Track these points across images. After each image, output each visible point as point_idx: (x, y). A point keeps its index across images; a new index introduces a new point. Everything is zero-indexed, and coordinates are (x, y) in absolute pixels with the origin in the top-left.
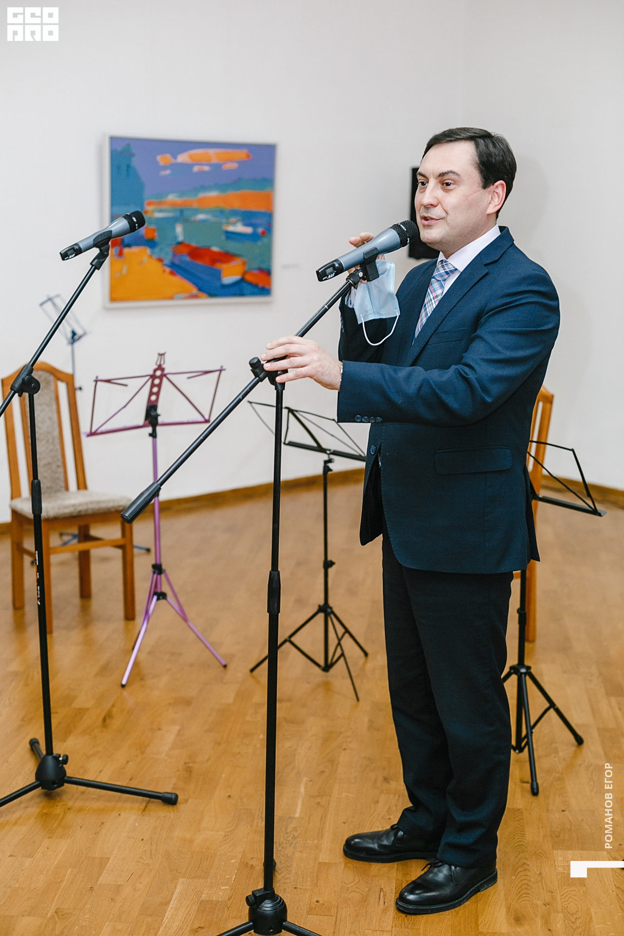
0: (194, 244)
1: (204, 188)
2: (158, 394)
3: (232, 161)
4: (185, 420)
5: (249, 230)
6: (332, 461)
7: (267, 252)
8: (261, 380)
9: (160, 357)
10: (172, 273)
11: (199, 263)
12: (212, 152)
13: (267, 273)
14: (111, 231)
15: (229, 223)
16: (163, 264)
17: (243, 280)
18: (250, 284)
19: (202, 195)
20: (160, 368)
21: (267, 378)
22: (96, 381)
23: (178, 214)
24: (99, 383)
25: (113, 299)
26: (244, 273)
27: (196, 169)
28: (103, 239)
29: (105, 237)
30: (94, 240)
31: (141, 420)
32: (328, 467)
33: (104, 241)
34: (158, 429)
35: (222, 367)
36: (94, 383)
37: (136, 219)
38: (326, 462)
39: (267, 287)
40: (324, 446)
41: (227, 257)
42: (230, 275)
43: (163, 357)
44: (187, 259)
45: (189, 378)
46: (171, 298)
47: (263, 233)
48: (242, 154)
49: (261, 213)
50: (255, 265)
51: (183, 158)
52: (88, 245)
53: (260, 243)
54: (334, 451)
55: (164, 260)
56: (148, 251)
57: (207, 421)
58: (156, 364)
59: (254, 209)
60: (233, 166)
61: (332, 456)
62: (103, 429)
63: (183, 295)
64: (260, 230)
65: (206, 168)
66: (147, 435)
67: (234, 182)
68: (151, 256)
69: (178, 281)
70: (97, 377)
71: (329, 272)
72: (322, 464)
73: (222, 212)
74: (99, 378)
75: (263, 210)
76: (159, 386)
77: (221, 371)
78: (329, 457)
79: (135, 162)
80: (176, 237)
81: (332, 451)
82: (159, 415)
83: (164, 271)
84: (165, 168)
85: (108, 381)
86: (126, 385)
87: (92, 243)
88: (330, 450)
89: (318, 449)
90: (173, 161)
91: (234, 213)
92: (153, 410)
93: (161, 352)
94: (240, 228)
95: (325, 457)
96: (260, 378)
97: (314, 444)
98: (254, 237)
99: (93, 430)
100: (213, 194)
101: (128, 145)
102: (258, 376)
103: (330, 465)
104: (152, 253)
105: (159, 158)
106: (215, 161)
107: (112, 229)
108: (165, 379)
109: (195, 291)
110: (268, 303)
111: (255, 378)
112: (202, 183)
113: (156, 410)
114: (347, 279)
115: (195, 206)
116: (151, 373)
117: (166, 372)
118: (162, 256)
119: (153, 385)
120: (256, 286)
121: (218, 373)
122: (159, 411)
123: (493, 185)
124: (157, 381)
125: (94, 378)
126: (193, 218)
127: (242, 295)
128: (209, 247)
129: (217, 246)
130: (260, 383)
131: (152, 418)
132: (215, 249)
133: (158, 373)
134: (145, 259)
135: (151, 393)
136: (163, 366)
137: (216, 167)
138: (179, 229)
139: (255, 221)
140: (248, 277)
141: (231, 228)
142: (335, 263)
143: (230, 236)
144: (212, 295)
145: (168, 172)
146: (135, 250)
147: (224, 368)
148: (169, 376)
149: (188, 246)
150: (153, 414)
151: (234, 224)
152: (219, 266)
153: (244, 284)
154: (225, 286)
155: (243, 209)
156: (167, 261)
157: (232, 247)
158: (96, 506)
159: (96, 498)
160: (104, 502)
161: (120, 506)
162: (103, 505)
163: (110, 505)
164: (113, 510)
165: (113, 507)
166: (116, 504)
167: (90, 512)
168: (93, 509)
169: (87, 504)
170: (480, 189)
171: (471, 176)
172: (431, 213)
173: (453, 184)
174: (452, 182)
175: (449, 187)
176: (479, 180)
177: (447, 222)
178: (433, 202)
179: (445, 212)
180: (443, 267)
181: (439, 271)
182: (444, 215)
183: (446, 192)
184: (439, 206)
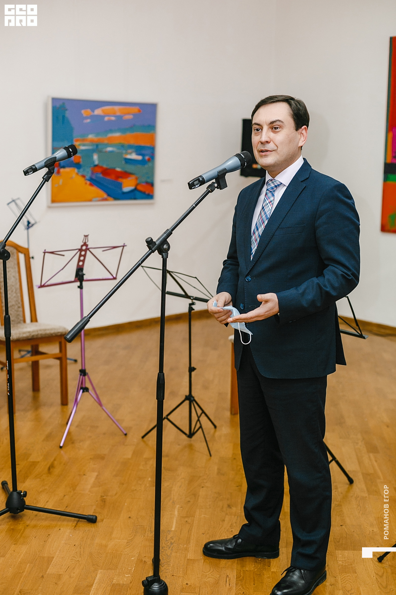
0: (105, 166)
1: (111, 131)
2: (83, 261)
3: (129, 114)
4: (101, 278)
5: (140, 158)
6: (195, 304)
7: (151, 172)
8: (153, 252)
9: (85, 238)
10: (91, 185)
11: (108, 178)
12: (116, 108)
13: (151, 185)
14: (56, 157)
15: (127, 154)
16: (85, 179)
17: (136, 189)
18: (140, 191)
19: (110, 135)
20: (85, 244)
21: (157, 250)
22: (45, 253)
23: (95, 147)
24: (46, 254)
25: (53, 201)
26: (137, 185)
27: (106, 119)
28: (50, 162)
29: (52, 161)
30: (45, 163)
31: (73, 278)
32: (192, 307)
33: (51, 164)
34: (84, 283)
35: (124, 244)
36: (43, 254)
37: (72, 150)
38: (190, 305)
39: (151, 194)
40: (189, 294)
41: (126, 174)
42: (128, 186)
43: (87, 237)
44: (101, 176)
45: (103, 251)
46: (90, 200)
47: (149, 160)
48: (135, 109)
49: (147, 147)
50: (144, 180)
51: (98, 112)
52: (41, 166)
53: (146, 166)
54: (196, 297)
55: (86, 177)
56: (76, 170)
57: (115, 278)
58: (83, 242)
59: (142, 144)
60: (131, 117)
61: (194, 301)
62: (49, 283)
63: (98, 199)
64: (147, 158)
65: (113, 118)
66: (77, 287)
67: (131, 127)
68: (77, 174)
69: (95, 190)
70: (45, 250)
71: (196, 183)
72: (188, 306)
73: (123, 146)
74: (47, 251)
75: (148, 145)
76: (85, 256)
77: (123, 246)
78: (192, 301)
79: (68, 114)
80: (94, 162)
81: (194, 298)
82: (85, 274)
83: (86, 183)
84: (86, 118)
85: (52, 253)
86: (64, 255)
87: (44, 165)
88: (193, 297)
89: (185, 296)
90: (92, 114)
91: (130, 147)
92: (80, 271)
93: (86, 234)
94: (134, 156)
95: (190, 301)
96: (152, 250)
97: (183, 293)
98: (143, 162)
99: (43, 284)
100: (117, 134)
101: (64, 104)
102: (151, 249)
103: (193, 306)
104: (78, 172)
105: (83, 112)
106: (118, 114)
107: (56, 156)
108: (88, 252)
109: (105, 196)
110: (152, 204)
111: (149, 251)
112: (110, 127)
113: (82, 271)
114: (207, 188)
115: (106, 142)
116: (79, 247)
117: (89, 247)
118: (85, 174)
119: (80, 256)
120: (144, 193)
121: (122, 248)
122: (84, 272)
123: (301, 128)
124: (83, 253)
125: (43, 251)
126: (104, 150)
127: (135, 199)
128: (115, 168)
129: (119, 168)
130: (152, 253)
131: (80, 276)
132: (118, 169)
133: (84, 248)
134: (74, 175)
135: (79, 261)
136: (87, 243)
137: (119, 118)
138: (95, 157)
139: (143, 152)
140: (139, 188)
141: (129, 157)
142: (199, 178)
143: (128, 161)
144: (116, 198)
145: (89, 121)
146: (68, 170)
147: (125, 245)
148: (91, 250)
149: (101, 167)
150: (80, 273)
151: (130, 153)
152: (120, 180)
153: (137, 193)
154: (124, 193)
155: (136, 144)
156: (88, 177)
157: (129, 168)
158: (43, 333)
159: (43, 327)
160: (48, 330)
161: (59, 332)
162: (48, 332)
163: (52, 332)
164: (54, 335)
165: (54, 333)
166: (56, 331)
167: (39, 336)
168: (41, 334)
169: (37, 331)
170: (295, 131)
171: (289, 123)
172: (267, 147)
173: (279, 128)
174: (279, 127)
175: (277, 130)
176: (294, 125)
177: (277, 152)
178: (268, 140)
179: (276, 146)
180: (273, 183)
181: (271, 186)
182: (276, 148)
183: (275, 133)
184: (272, 143)
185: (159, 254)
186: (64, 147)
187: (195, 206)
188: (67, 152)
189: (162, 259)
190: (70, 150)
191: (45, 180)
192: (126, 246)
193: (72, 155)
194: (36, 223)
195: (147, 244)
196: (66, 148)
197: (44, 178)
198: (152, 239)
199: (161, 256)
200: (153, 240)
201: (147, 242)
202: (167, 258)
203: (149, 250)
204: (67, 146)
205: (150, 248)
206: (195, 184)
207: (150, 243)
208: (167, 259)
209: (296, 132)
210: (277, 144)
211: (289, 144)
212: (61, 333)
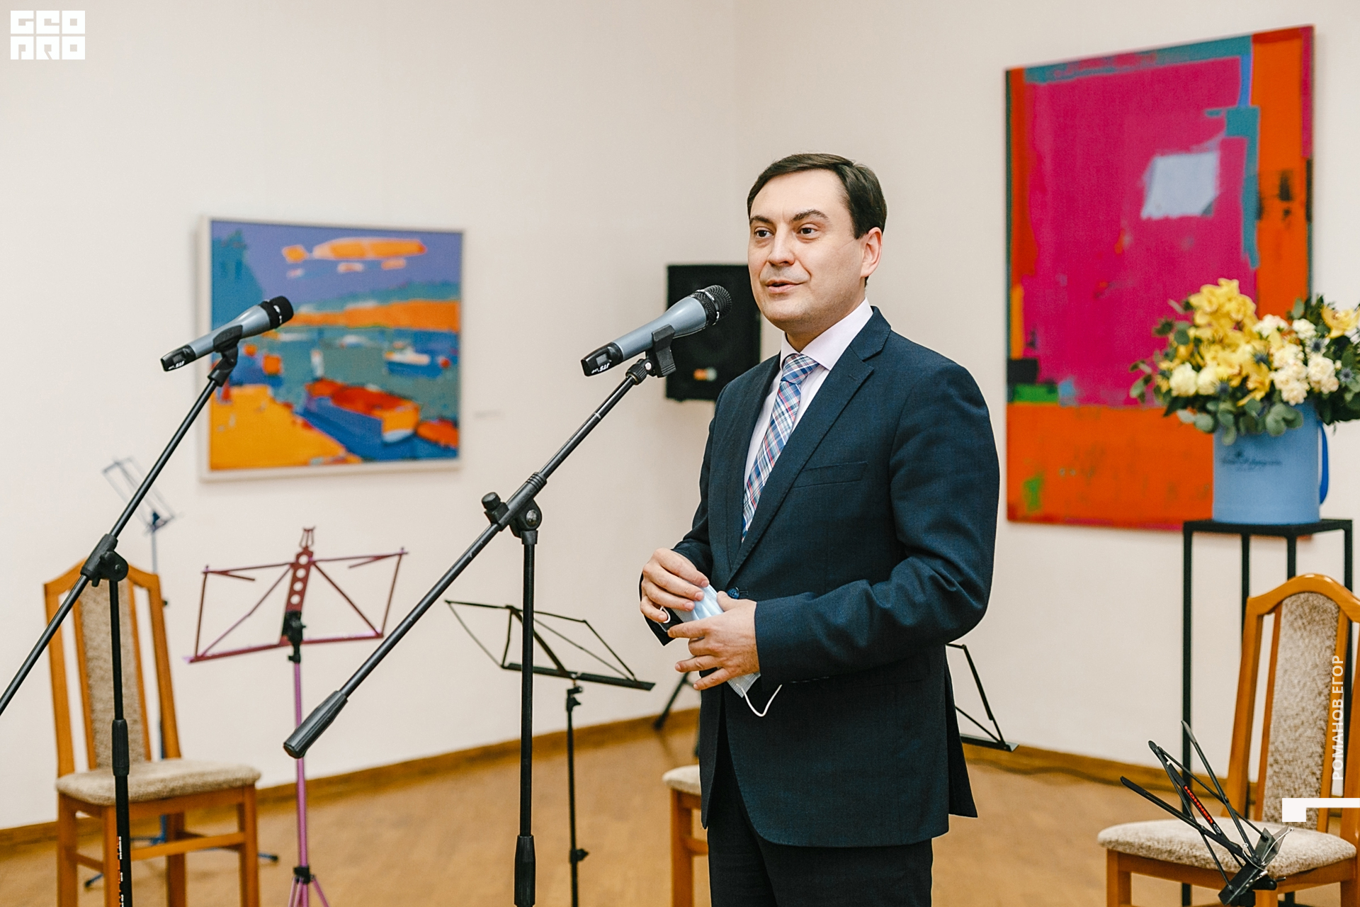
0: (340, 380)
1: (354, 297)
2: (302, 594)
3: (396, 255)
4: (345, 635)
5: (423, 359)
6: (580, 690)
7: (453, 394)
8: (501, 528)
9: (306, 534)
10: (307, 425)
11: (347, 409)
12: (366, 242)
13: (453, 424)
14: (241, 326)
15: (393, 350)
16: (292, 412)
17: (415, 435)
18: (427, 441)
19: (351, 306)
20: (306, 551)
21: (508, 526)
22: (206, 573)
23: (315, 335)
24: (210, 576)
25: (214, 467)
26: (418, 425)
27: (342, 268)
28: (228, 338)
29: (232, 335)
30: (215, 340)
31: (275, 635)
32: (574, 699)
33: (231, 341)
34: (304, 649)
35: (403, 549)
36: (202, 577)
37: (280, 308)
38: (570, 692)
39: (452, 446)
40: (568, 667)
41: (390, 400)
42: (396, 427)
43: (310, 533)
44: (330, 403)
45: (351, 567)
46: (306, 464)
47: (446, 365)
48: (412, 246)
49: (441, 334)
50: (434, 411)
51: (322, 251)
52: (204, 348)
53: (440, 379)
54: (583, 674)
55: (295, 405)
56: (269, 391)
57: (379, 636)
58: (300, 545)
59: (431, 327)
60: (400, 263)
61: (579, 683)
62: (215, 650)
63: (321, 459)
64: (441, 359)
65: (358, 267)
66: (286, 658)
67: (402, 287)
68: (273, 400)
69: (317, 439)
70: (207, 567)
71: (602, 361)
72: (565, 696)
73: (382, 332)
74: (211, 568)
75: (444, 329)
76: (305, 580)
77: (400, 555)
78: (575, 684)
79: (248, 258)
80: (312, 371)
81: (579, 675)
82: (305, 627)
83: (294, 423)
84: (295, 266)
85: (224, 573)
86: (253, 580)
87: (212, 344)
88: (576, 673)
89: (558, 673)
90: (307, 256)
91: (400, 334)
92: (294, 619)
93: (309, 526)
94: (410, 356)
95: (568, 684)
96: (499, 524)
97: (553, 666)
98: (431, 371)
99: (200, 652)
100: (369, 305)
101: (239, 233)
102: (497, 522)
103: (578, 697)
104: (276, 395)
105: (285, 251)
106: (371, 256)
107: (243, 324)
108: (313, 570)
109: (341, 452)
110: (456, 470)
111: (492, 525)
112: (350, 288)
113: (299, 618)
114: (627, 374)
115: (342, 322)
116: (292, 559)
117: (315, 557)
118: (291, 399)
119: (295, 579)
120: (435, 444)
121: (396, 559)
122: (305, 619)
123: (868, 233)
124: (301, 573)
125: (203, 569)
126: (338, 342)
127: (414, 457)
128: (363, 384)
129: (374, 383)
130: (499, 533)
131: (293, 631)
132: (372, 388)
133: (304, 560)
134: (265, 403)
135: (292, 592)
136: (311, 549)
137: (373, 266)
138: (317, 359)
139: (433, 345)
140: (424, 431)
141: (397, 357)
142: (610, 347)
143: (397, 368)
144: (368, 458)
145: (299, 273)
146: (249, 390)
147: (406, 550)
148: (319, 564)
149: (332, 384)
150: (294, 624)
151: (402, 350)
152: (378, 414)
153: (417, 442)
154: (387, 445)
155: (416, 328)
156: (299, 407)
157: (399, 384)
158: (198, 781)
159: (197, 769)
160: (211, 773)
161: (237, 780)
162: (210, 779)
163: (221, 778)
164: (225, 786)
165: (225, 782)
166: (230, 777)
167: (190, 790)
168: (194, 786)
169: (184, 777)
170: (852, 238)
171: (841, 218)
172: (785, 275)
173: (816, 230)
174: (816, 227)
175: (810, 236)
176: (851, 224)
177: (809, 288)
178: (789, 257)
179: (807, 272)
180: (797, 362)
181: (792, 369)
182: (806, 277)
183: (806, 242)
184: (797, 264)
185: (515, 535)
186: (260, 302)
187: (600, 417)
188: (269, 314)
189: (523, 546)
190: (275, 310)
191: (213, 382)
192: (406, 553)
193: (281, 322)
194: (173, 517)
195: (485, 510)
196: (267, 306)
197: (214, 376)
198: (497, 496)
199: (520, 540)
200: (499, 499)
201: (485, 504)
202: (536, 543)
203: (489, 523)
204: (268, 301)
205: (493, 520)
206: (599, 363)
207: (493, 506)
208: (536, 545)
209: (854, 242)
210: (811, 268)
211: (839, 269)
212: (243, 780)
